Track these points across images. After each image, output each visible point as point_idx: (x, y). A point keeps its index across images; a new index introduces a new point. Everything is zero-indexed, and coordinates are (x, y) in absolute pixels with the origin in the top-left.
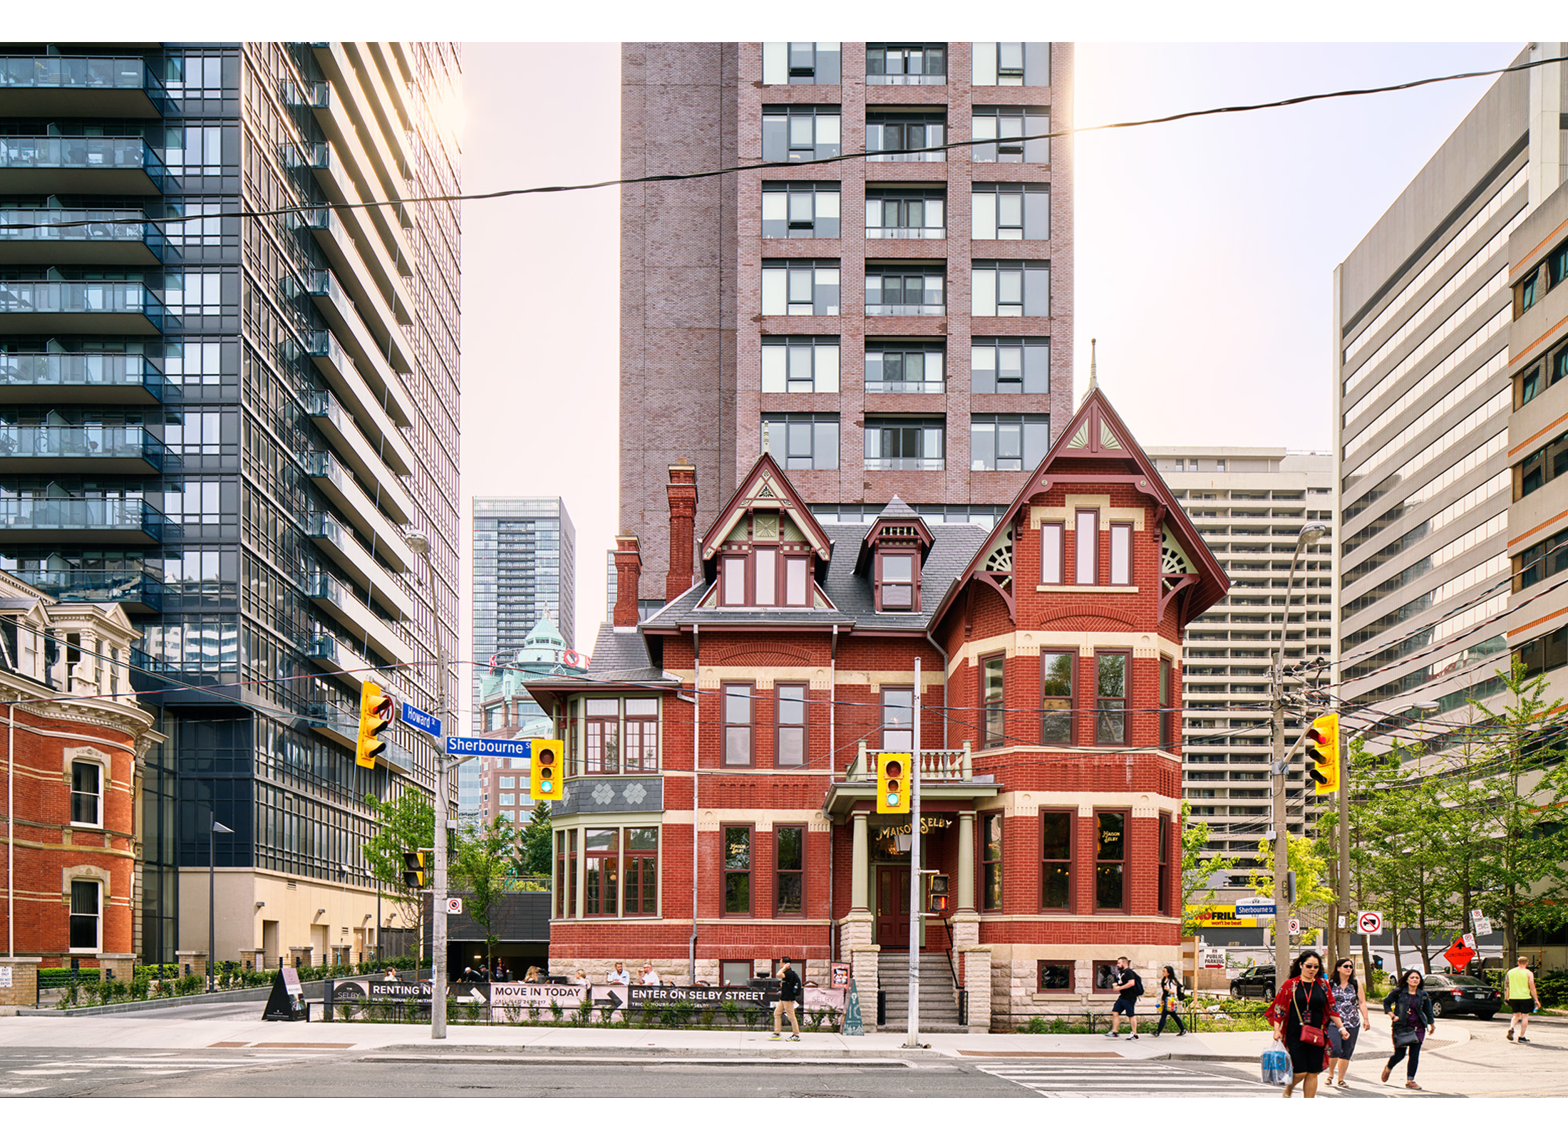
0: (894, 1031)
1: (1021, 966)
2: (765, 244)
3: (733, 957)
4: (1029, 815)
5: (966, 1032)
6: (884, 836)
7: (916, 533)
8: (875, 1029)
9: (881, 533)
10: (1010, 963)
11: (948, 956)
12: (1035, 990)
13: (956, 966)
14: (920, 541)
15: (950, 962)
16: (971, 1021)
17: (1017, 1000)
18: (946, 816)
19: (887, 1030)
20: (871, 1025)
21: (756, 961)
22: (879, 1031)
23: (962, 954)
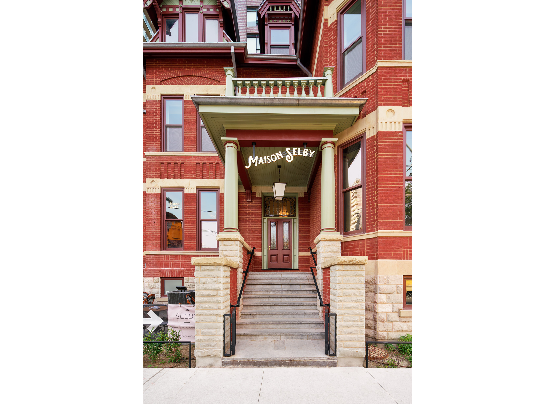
0: (245, 364)
1: (388, 282)
2: (248, 28)
3: (169, 276)
4: (393, 130)
5: (334, 365)
6: (253, 164)
7: (291, 10)
8: (220, 363)
9: (269, 10)
10: (375, 278)
11: (313, 274)
12: (402, 306)
13: (320, 281)
14: (293, 16)
15: (314, 279)
16: (340, 350)
17: (384, 316)
18: (310, 145)
19: (236, 364)
20: (215, 356)
21: (185, 278)
22: (225, 364)
23: (327, 270)
